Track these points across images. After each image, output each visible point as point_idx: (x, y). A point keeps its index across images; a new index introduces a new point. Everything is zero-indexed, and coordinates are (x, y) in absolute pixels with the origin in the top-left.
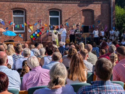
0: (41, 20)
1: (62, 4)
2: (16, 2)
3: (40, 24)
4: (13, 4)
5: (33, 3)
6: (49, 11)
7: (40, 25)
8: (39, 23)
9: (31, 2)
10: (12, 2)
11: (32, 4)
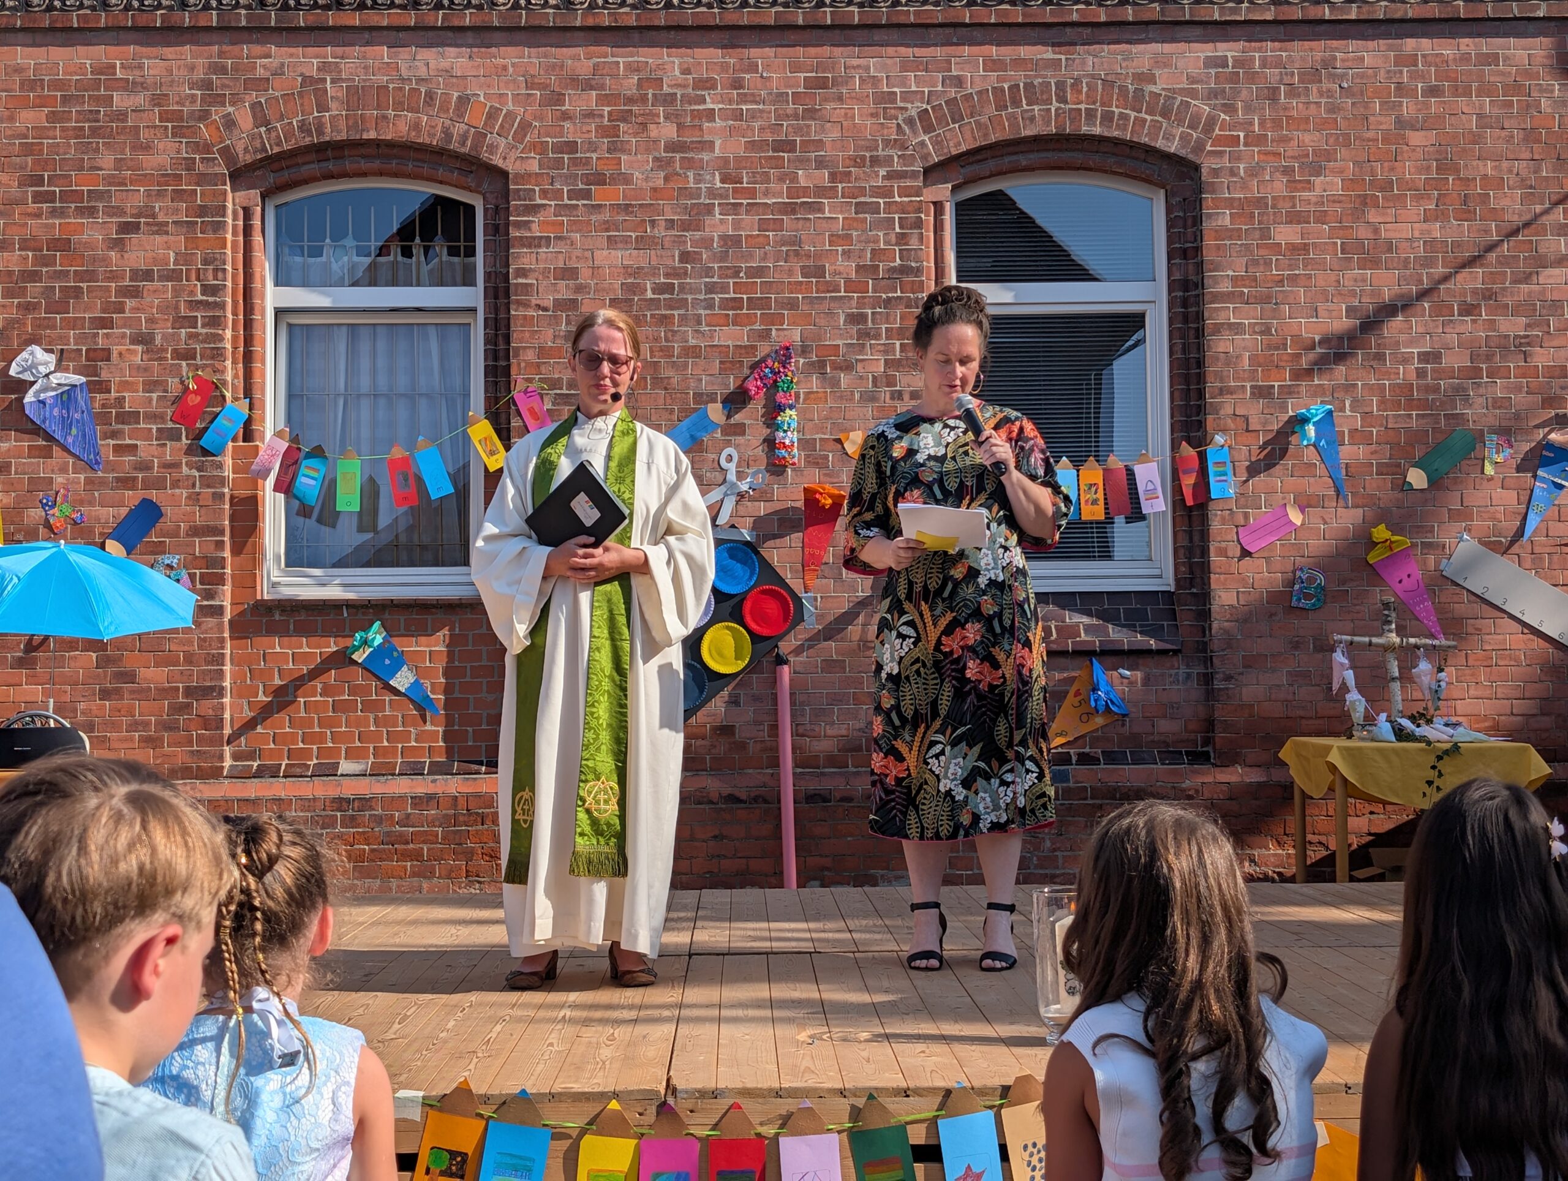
0: (785, 354)
1: (1204, 51)
2: (318, 34)
3: (771, 444)
4: (262, 84)
5: (648, 57)
6: (943, 191)
7: (777, 467)
8: (751, 415)
9: (596, 34)
10: (258, 32)
11: (621, 58)
